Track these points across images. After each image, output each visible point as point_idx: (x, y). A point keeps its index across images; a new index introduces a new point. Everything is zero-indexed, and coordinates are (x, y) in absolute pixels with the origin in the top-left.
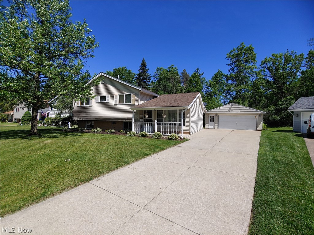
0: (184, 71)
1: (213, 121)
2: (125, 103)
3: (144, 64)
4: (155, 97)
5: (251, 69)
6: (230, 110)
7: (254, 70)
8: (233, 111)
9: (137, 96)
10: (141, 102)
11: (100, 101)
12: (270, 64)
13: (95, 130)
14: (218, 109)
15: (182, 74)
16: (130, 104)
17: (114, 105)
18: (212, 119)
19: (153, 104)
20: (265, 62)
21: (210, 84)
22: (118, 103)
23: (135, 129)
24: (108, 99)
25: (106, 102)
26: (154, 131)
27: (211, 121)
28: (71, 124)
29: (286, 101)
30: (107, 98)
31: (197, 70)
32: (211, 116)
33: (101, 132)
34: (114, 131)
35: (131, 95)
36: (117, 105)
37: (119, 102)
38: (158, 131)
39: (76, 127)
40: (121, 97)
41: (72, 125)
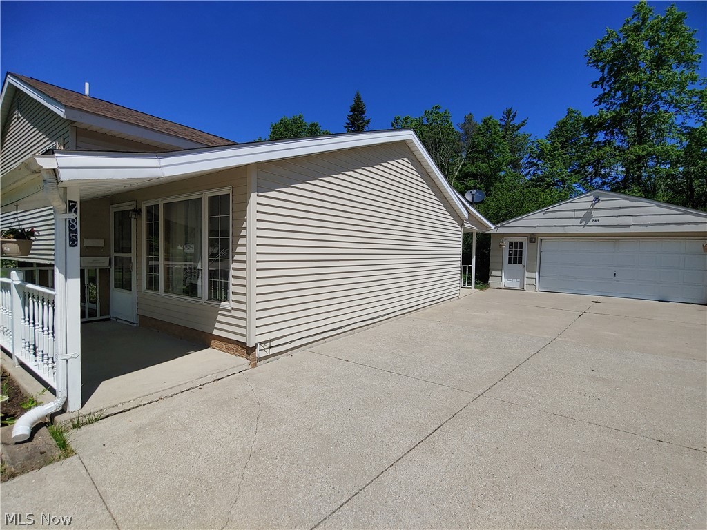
0: (470, 119)
1: (520, 263)
3: (357, 109)
6: (587, 218)
8: (603, 221)
14: (539, 214)
15: (463, 126)
18: (516, 256)
21: (542, 150)
27: (510, 262)
31: (508, 113)
32: (511, 244)
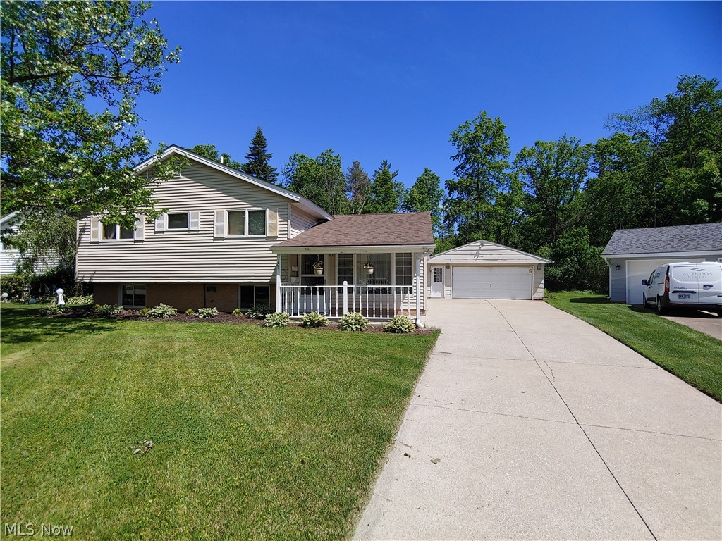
0: (356, 165)
1: (441, 281)
2: (247, 235)
3: (259, 143)
4: (321, 221)
5: (500, 168)
6: (477, 255)
7: (504, 171)
8: (485, 257)
9: (284, 217)
10: (294, 233)
11: (169, 227)
12: (532, 162)
13: (153, 310)
14: (452, 252)
15: (351, 170)
16: (264, 236)
17: (215, 239)
18: (438, 277)
19: (330, 238)
20: (522, 156)
21: (414, 197)
22: (225, 235)
23: (283, 304)
24: (195, 222)
25: (189, 231)
26: (341, 310)
27: (435, 281)
28: (64, 293)
29: (575, 236)
30: (191, 220)
31: (385, 164)
32: (435, 270)
33: (173, 315)
34: (214, 311)
35: (264, 212)
36: (223, 239)
37: (230, 233)
38: (350, 310)
39: (81, 301)
40: (235, 217)
41: (67, 296)
